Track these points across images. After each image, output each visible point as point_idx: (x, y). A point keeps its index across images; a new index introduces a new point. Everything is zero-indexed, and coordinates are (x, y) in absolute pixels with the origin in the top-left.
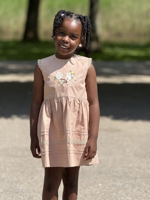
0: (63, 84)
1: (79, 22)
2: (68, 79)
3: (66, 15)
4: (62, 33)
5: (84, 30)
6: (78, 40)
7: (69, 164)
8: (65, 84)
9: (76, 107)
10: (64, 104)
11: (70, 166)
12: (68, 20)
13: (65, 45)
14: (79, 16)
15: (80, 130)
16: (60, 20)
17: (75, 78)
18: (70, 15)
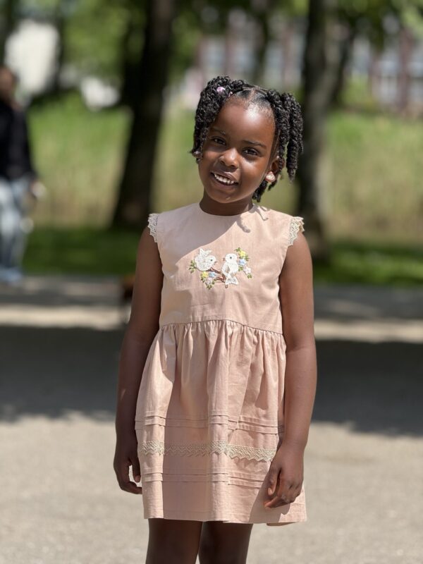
0: (213, 283)
1: (268, 110)
2: (228, 270)
3: (230, 91)
4: (219, 140)
5: (282, 131)
6: (262, 161)
7: (215, 514)
8: (218, 284)
9: (245, 352)
10: (213, 342)
11: (215, 517)
12: (238, 104)
13: (226, 174)
14: (268, 94)
15: (255, 420)
16: (215, 105)
17: (248, 270)
18: (242, 89)
